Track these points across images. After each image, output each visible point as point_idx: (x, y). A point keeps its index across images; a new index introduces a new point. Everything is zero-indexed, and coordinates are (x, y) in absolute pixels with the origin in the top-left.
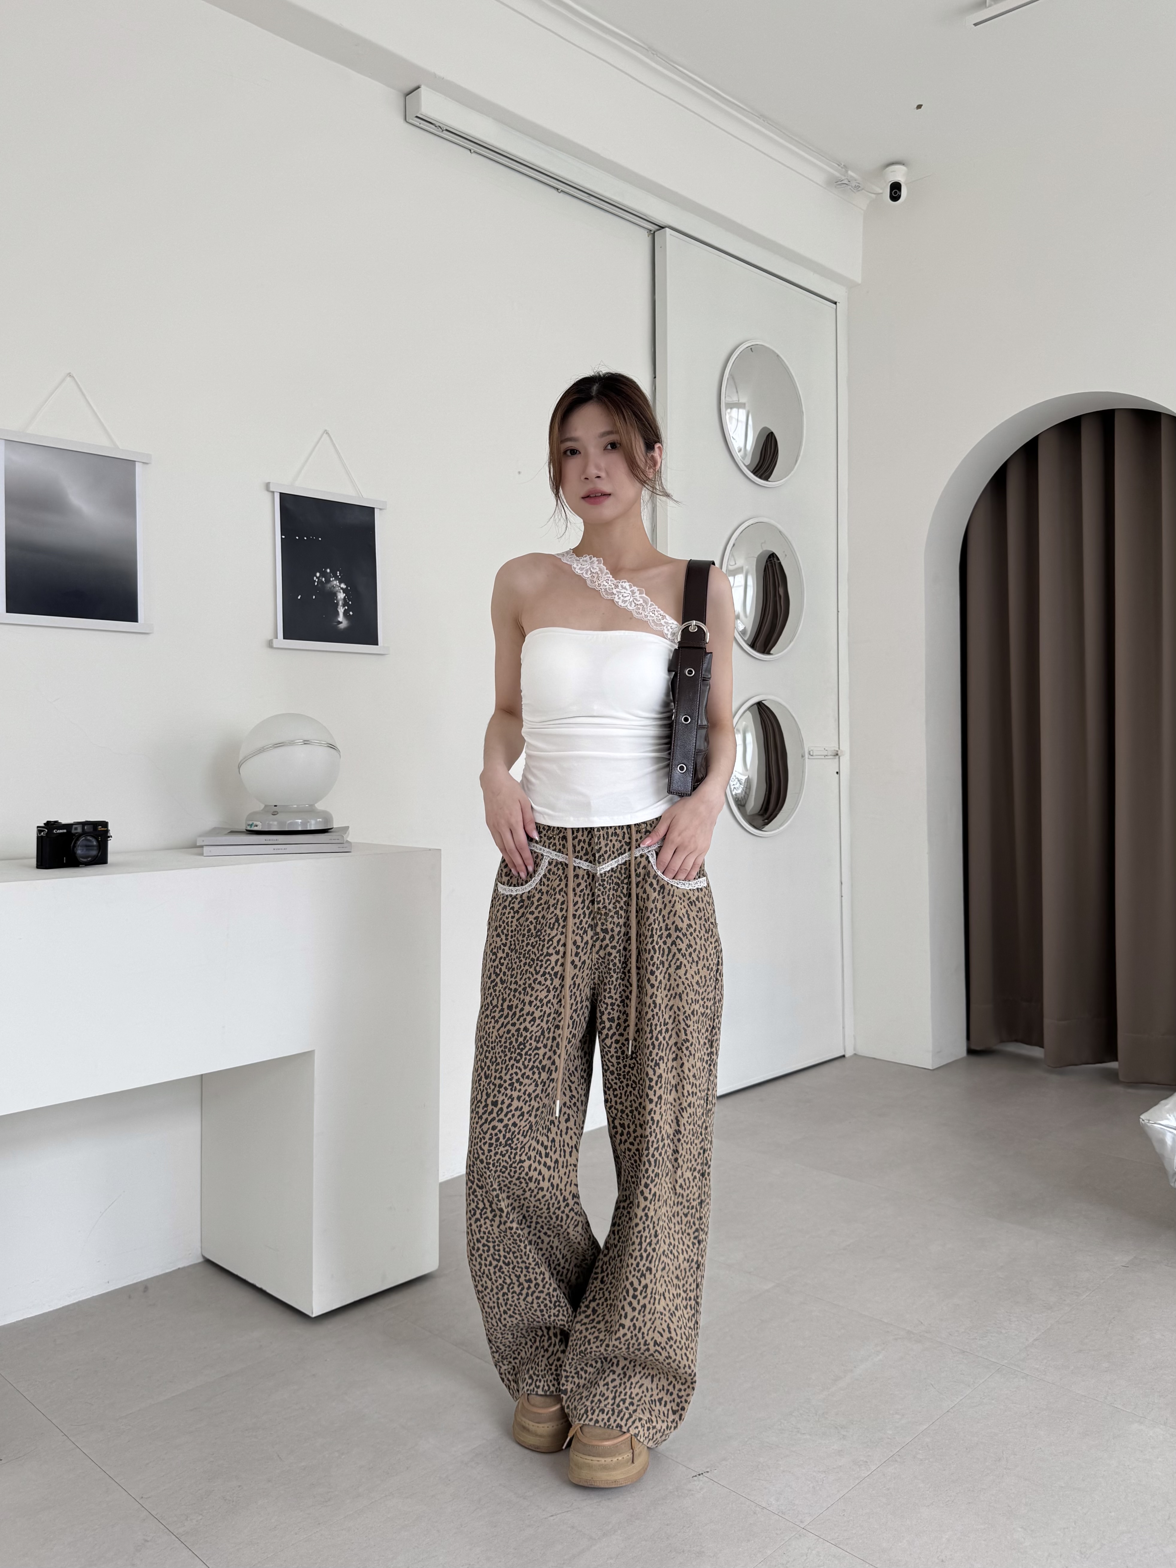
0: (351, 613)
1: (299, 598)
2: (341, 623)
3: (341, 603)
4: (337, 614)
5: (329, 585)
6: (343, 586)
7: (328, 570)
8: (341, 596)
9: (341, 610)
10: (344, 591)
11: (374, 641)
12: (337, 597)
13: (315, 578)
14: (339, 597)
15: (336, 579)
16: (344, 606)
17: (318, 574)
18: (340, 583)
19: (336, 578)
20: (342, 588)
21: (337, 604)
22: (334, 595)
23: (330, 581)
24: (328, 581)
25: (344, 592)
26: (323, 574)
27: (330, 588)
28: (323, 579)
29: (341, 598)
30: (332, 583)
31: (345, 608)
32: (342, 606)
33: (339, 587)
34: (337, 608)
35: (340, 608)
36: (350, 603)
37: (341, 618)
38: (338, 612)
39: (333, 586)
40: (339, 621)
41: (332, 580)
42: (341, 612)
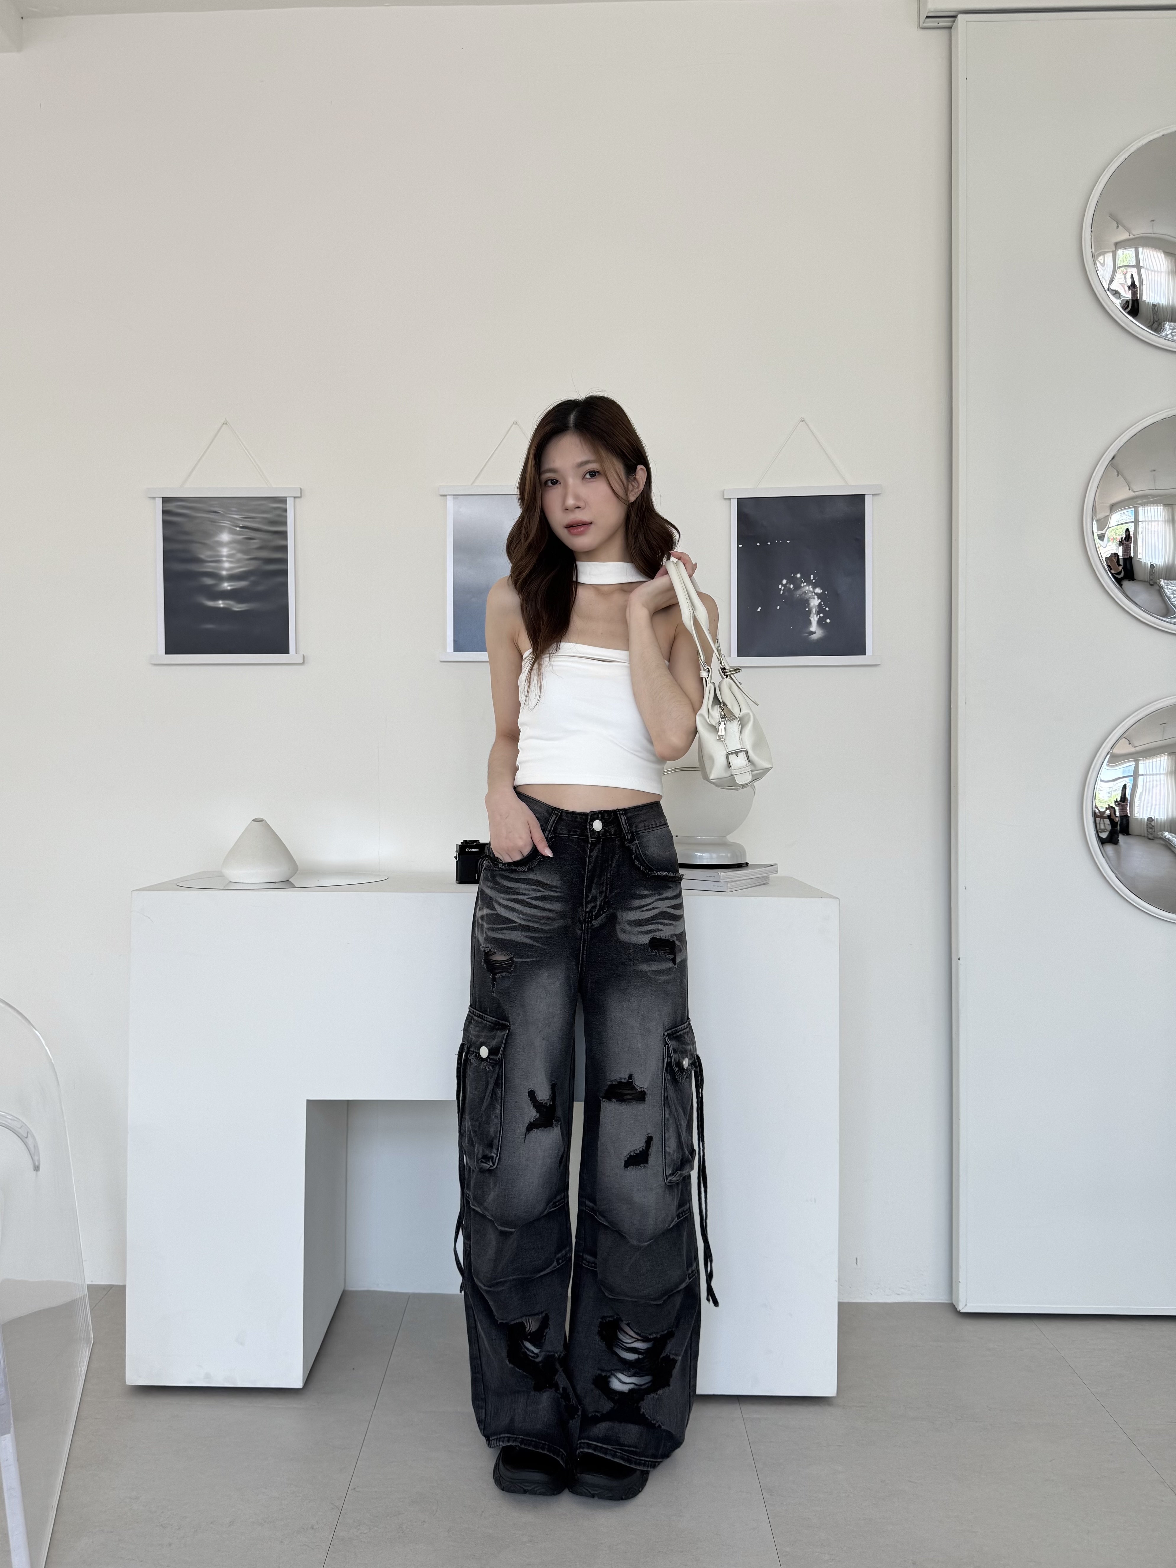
0: (828, 621)
2: (815, 633)
5: (799, 592)
9: (814, 619)
11: (860, 650)
13: (780, 586)
16: (818, 613)
17: (784, 582)
21: (810, 612)
23: (801, 587)
24: (797, 587)
26: (791, 580)
29: (814, 604)
30: (802, 589)
31: (820, 616)
32: (815, 614)
33: (812, 592)
34: (810, 616)
35: (813, 616)
36: (827, 609)
37: (814, 627)
38: (810, 620)
39: (805, 592)
40: (812, 631)
41: (804, 586)
42: (814, 620)
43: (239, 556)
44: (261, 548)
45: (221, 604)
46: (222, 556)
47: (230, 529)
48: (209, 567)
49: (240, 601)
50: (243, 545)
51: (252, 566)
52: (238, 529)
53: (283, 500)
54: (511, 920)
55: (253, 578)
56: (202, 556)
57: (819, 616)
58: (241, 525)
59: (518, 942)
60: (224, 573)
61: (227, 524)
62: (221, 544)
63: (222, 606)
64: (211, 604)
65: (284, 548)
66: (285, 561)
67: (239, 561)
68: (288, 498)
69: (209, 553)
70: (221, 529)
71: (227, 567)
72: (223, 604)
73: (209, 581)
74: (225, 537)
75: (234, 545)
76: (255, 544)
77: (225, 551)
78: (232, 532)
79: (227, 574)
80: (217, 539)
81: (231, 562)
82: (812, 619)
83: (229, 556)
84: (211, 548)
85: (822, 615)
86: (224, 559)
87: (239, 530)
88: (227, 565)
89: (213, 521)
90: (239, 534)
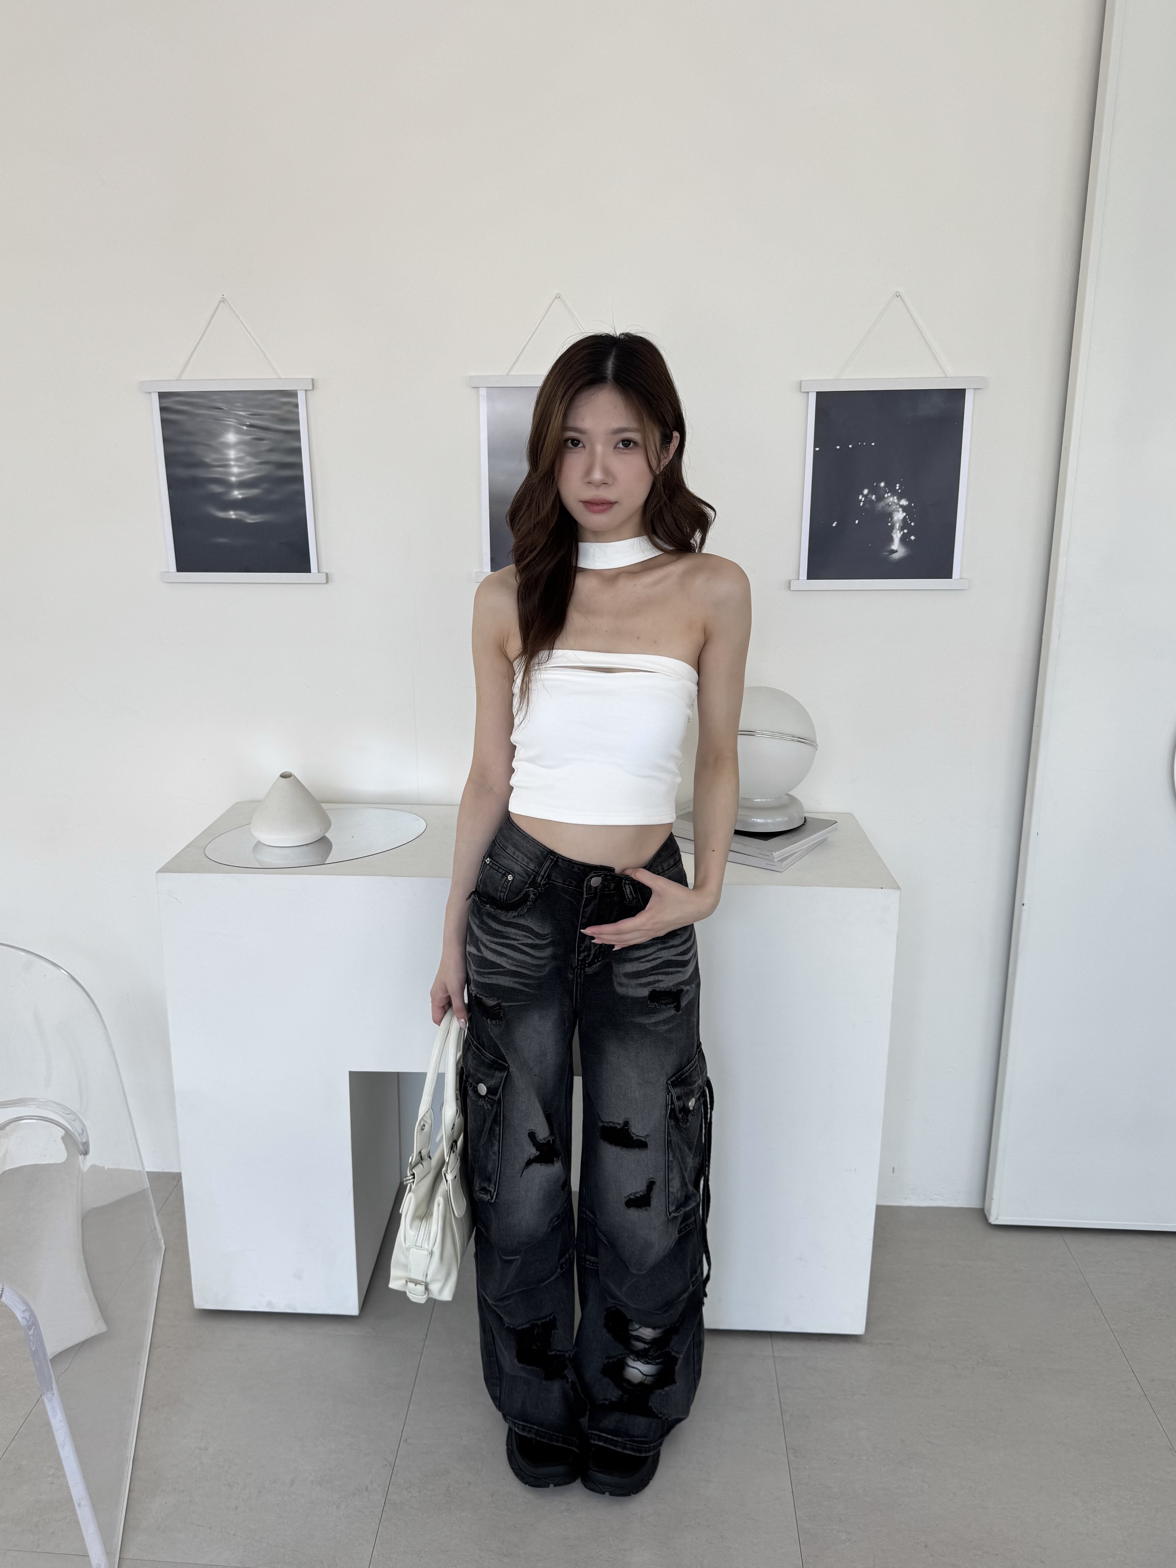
1: (834, 525)
2: (896, 551)
3: (897, 526)
4: (891, 540)
5: (882, 504)
6: (904, 502)
7: (882, 484)
8: (899, 516)
9: (897, 535)
10: (905, 509)
11: (947, 573)
12: (892, 518)
13: (860, 497)
14: (895, 518)
15: (893, 495)
16: (902, 529)
17: (866, 492)
18: (899, 499)
19: (894, 492)
20: (901, 506)
21: (892, 528)
22: (890, 515)
23: (884, 498)
24: (880, 498)
25: (904, 511)
26: (874, 490)
27: (883, 508)
28: (874, 497)
29: (898, 518)
30: (886, 500)
31: (904, 532)
32: (898, 530)
33: (897, 505)
34: (892, 532)
35: (896, 533)
36: (913, 524)
37: (896, 545)
38: (893, 537)
39: (888, 504)
40: (893, 550)
41: (888, 497)
42: (897, 537)
43: (249, 459)
44: (271, 451)
45: (232, 514)
46: (229, 460)
47: (236, 428)
48: (216, 473)
49: (254, 511)
50: (252, 446)
51: (264, 470)
52: (245, 428)
53: (293, 394)
54: (499, 964)
55: (265, 486)
56: (207, 460)
57: (902, 532)
58: (248, 424)
59: (507, 987)
60: (233, 479)
61: (232, 422)
62: (227, 446)
63: (234, 517)
64: (221, 514)
65: (298, 451)
66: (300, 466)
67: (249, 465)
68: (299, 393)
69: (215, 456)
70: (226, 428)
71: (235, 472)
72: (235, 515)
73: (217, 489)
74: (231, 437)
75: (242, 447)
76: (265, 445)
77: (232, 454)
78: (239, 431)
79: (237, 481)
80: (223, 440)
81: (239, 467)
82: (894, 536)
83: (237, 460)
84: (217, 450)
85: (906, 531)
86: (232, 463)
87: (247, 430)
88: (235, 470)
89: (216, 419)
90: (246, 433)
